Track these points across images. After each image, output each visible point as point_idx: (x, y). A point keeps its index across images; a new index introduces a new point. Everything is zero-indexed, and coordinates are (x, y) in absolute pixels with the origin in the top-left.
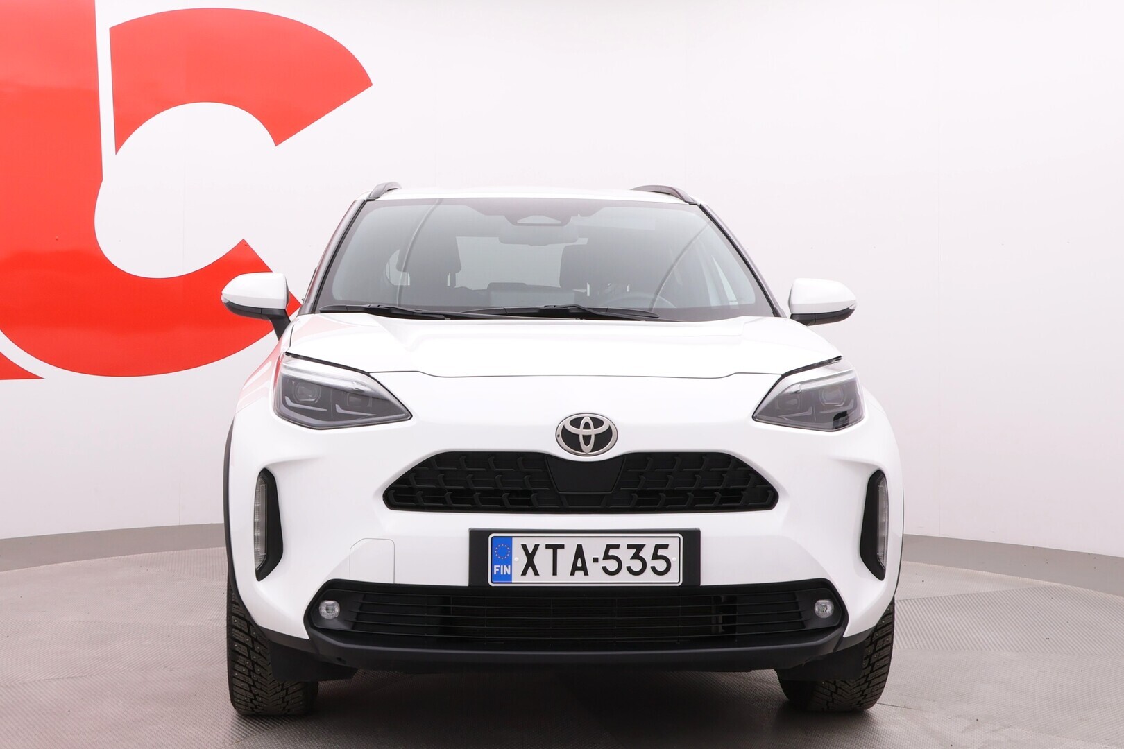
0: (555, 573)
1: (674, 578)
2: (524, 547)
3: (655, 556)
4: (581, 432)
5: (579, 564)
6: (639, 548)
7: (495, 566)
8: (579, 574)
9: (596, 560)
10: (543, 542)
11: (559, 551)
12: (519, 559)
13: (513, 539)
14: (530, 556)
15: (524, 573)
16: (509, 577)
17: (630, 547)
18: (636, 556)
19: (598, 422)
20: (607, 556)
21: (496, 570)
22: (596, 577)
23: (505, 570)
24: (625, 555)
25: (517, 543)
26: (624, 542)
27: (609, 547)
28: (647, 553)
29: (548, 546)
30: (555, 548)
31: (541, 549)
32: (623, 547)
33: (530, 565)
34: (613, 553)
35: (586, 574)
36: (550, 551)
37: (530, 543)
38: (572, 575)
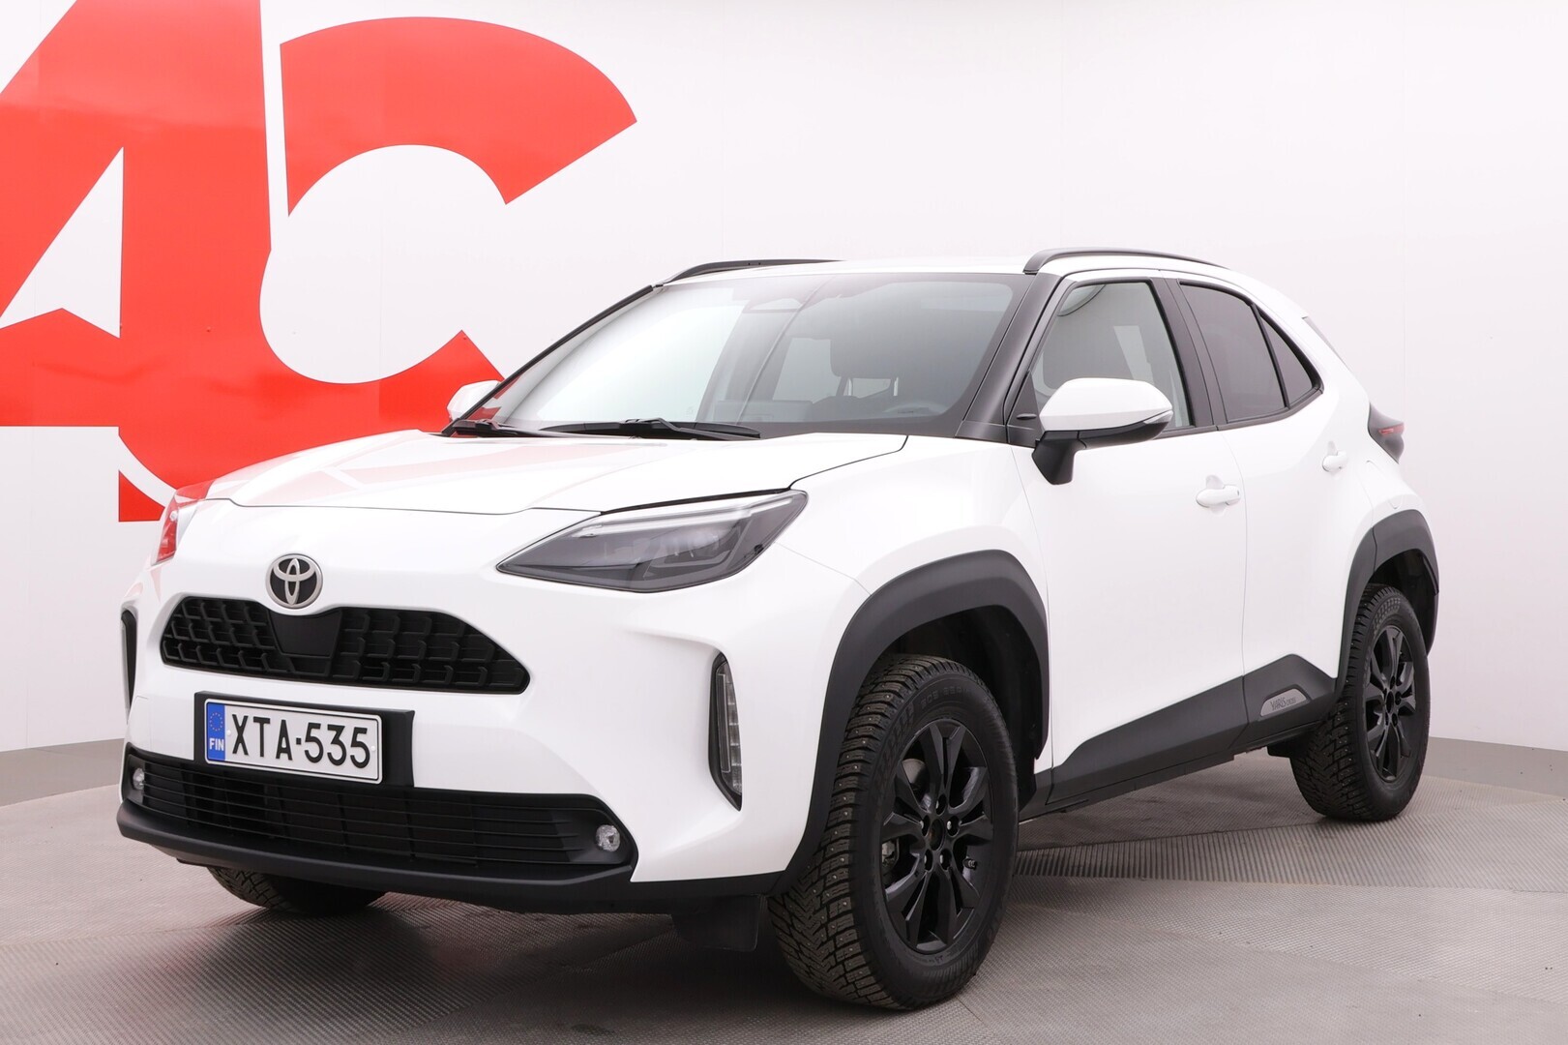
0: (262, 755)
1: (373, 773)
2: (234, 717)
3: (355, 744)
4: (286, 577)
5: (284, 746)
6: (339, 729)
7: (211, 739)
8: (284, 757)
9: (299, 741)
10: (252, 713)
11: (265, 725)
12: (231, 732)
13: (226, 707)
14: (240, 729)
15: (235, 751)
16: (222, 753)
17: (331, 727)
18: (336, 741)
19: (304, 566)
20: (309, 739)
21: (211, 744)
22: (298, 764)
23: (219, 745)
24: (325, 736)
25: (229, 712)
26: (324, 721)
27: (312, 726)
28: (346, 738)
29: (256, 720)
30: (262, 721)
31: (250, 721)
32: (324, 727)
33: (240, 740)
34: (314, 733)
35: (290, 758)
36: (258, 725)
37: (241, 713)
38: (278, 757)
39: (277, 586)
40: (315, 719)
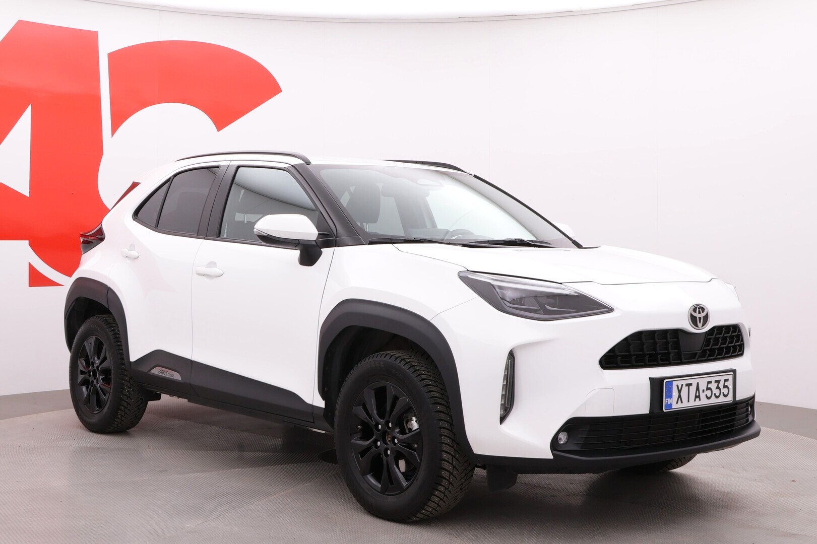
0: (688, 401)
1: (730, 399)
2: (678, 386)
3: (725, 387)
4: (697, 315)
5: (697, 395)
6: (718, 382)
7: (667, 399)
8: (697, 399)
9: (703, 391)
10: (685, 382)
11: (690, 387)
12: (675, 394)
13: (674, 382)
14: (680, 391)
15: (677, 403)
16: (671, 405)
17: (716, 381)
18: (718, 387)
19: (703, 309)
20: (708, 389)
21: (666, 402)
22: (703, 402)
23: (670, 401)
24: (713, 386)
25: (675, 384)
26: (713, 379)
27: (710, 382)
28: (721, 385)
29: (687, 385)
30: (689, 385)
31: (684, 385)
32: (713, 382)
33: (680, 397)
34: (710, 386)
35: (700, 400)
36: (687, 387)
37: (680, 383)
38: (695, 401)
39: (694, 320)
40: (709, 379)
